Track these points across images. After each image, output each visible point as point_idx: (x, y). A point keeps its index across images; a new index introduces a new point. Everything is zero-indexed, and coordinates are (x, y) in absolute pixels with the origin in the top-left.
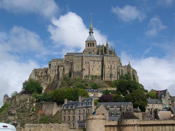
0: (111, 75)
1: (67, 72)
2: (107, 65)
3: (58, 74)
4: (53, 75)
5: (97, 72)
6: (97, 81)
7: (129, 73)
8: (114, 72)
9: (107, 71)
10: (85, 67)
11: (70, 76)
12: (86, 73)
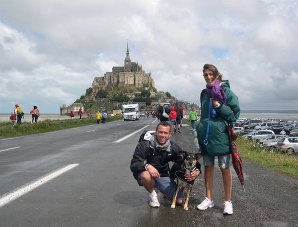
0: (139, 84)
1: (115, 81)
2: (137, 79)
3: (111, 82)
4: (107, 82)
5: (132, 82)
6: (132, 88)
7: (148, 82)
8: (140, 82)
9: (137, 82)
10: (126, 80)
11: (118, 84)
12: (126, 83)
